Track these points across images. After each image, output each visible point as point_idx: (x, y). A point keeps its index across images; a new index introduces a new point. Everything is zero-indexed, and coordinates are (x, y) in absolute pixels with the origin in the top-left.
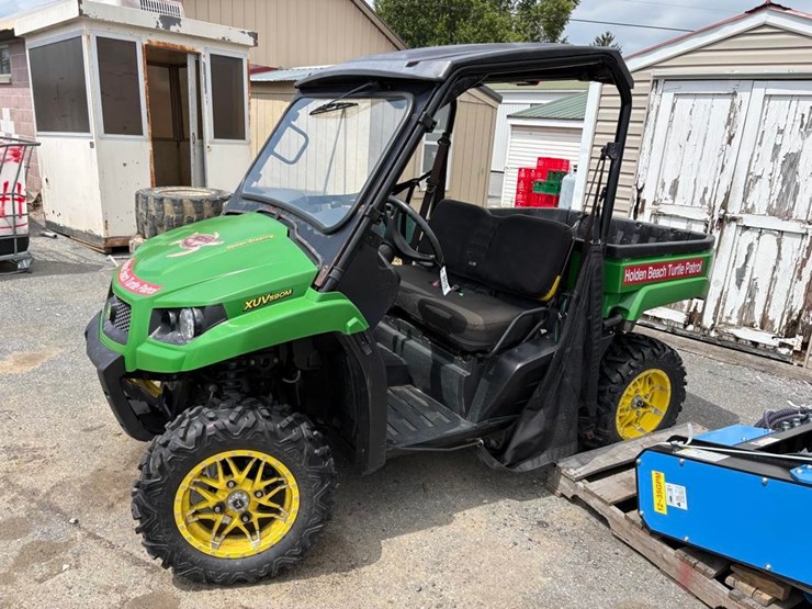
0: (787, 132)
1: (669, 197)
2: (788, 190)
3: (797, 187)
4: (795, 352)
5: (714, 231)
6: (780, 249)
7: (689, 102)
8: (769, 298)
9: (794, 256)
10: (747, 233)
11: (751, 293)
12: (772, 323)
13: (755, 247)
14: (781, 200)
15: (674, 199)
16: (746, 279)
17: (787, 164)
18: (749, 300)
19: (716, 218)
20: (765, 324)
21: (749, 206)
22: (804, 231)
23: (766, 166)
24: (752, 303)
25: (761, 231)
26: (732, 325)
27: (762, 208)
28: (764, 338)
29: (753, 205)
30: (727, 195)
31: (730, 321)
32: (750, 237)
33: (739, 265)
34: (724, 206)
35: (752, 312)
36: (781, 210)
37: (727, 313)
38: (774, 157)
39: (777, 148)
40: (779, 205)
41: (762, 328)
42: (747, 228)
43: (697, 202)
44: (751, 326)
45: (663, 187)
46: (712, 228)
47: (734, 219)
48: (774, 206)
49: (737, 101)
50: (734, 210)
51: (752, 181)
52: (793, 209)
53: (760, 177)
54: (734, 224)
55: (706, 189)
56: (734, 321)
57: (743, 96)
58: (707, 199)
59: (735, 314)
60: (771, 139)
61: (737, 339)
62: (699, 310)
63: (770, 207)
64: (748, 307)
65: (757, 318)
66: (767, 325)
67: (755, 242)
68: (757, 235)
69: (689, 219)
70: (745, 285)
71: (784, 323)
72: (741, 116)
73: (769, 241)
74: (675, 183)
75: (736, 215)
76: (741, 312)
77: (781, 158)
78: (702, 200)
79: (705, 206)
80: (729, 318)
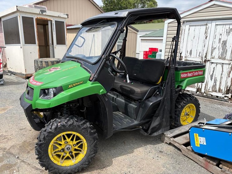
0: (223, 34)
1: (189, 55)
2: (224, 51)
3: (227, 50)
4: (229, 98)
6: (223, 68)
7: (193, 28)
8: (220, 83)
9: (227, 70)
10: (213, 64)
11: (215, 82)
12: (222, 90)
13: (215, 68)
14: (222, 54)
15: (191, 56)
16: (213, 78)
17: (223, 44)
18: (215, 84)
19: (204, 60)
20: (220, 91)
21: (213, 57)
22: (229, 63)
23: (217, 45)
24: (216, 85)
25: (217, 64)
26: (210, 92)
27: (217, 57)
28: (220, 95)
29: (214, 56)
30: (206, 54)
31: (209, 90)
32: (214, 65)
33: (211, 74)
34: (206, 57)
35: (216, 87)
36: (222, 57)
38: (219, 42)
39: (220, 39)
40: (222, 56)
41: (219, 92)
42: (213, 63)
43: (198, 56)
44: (216, 91)
45: (187, 52)
47: (209, 61)
49: (207, 26)
50: (209, 58)
51: (213, 49)
52: (226, 57)
53: (216, 48)
55: (200, 52)
56: (211, 90)
57: (209, 25)
58: (200, 55)
59: (211, 88)
60: (218, 37)
61: (212, 95)
62: (200, 87)
63: (219, 56)
64: (214, 86)
65: (218, 89)
66: (221, 91)
67: (215, 67)
68: (216, 65)
69: (196, 61)
70: (213, 80)
71: (225, 90)
72: (209, 31)
73: (219, 66)
74: (191, 51)
75: (209, 59)
76: (213, 88)
77: (221, 42)
78: (199, 55)
79: (200, 57)
80: (209, 89)
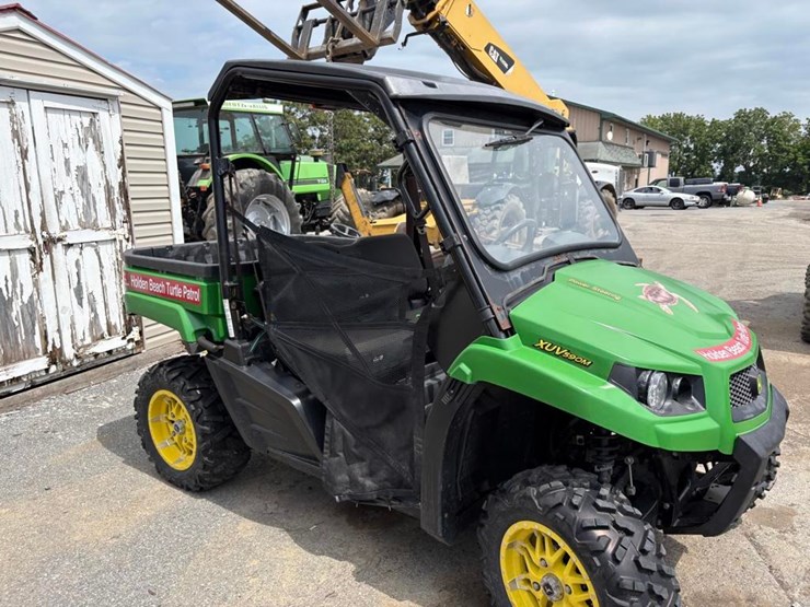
0: (70, 145)
2: (88, 202)
3: (94, 198)
4: (137, 342)
5: (44, 256)
6: (99, 259)
8: (106, 306)
10: (71, 250)
11: (92, 303)
12: (115, 326)
13: (81, 263)
14: (86, 213)
16: (85, 295)
17: (80, 178)
18: (93, 315)
19: (41, 242)
20: (111, 330)
21: (64, 223)
22: (113, 237)
23: (69, 183)
24: (96, 316)
25: (81, 246)
26: (89, 345)
27: (74, 223)
28: (116, 343)
29: (67, 222)
30: (43, 214)
31: (86, 343)
32: (73, 253)
33: (75, 285)
34: (44, 227)
35: (99, 325)
36: (89, 223)
37: (80, 336)
38: (68, 171)
39: (67, 162)
40: (85, 217)
41: (110, 335)
42: (70, 245)
43: (12, 230)
44: (103, 337)
46: (41, 253)
47: (60, 240)
48: (83, 220)
49: (18, 111)
50: (55, 231)
51: (59, 196)
52: (96, 219)
53: (63, 192)
54: (59, 245)
55: (16, 212)
56: (88, 340)
57: (21, 106)
58: (21, 222)
59: (87, 333)
60: (59, 152)
61: (96, 355)
62: (58, 346)
63: (80, 220)
64: (94, 323)
65: (104, 328)
66: (113, 331)
67: (80, 257)
68: (78, 250)
69: (9, 251)
70: (85, 301)
71: (123, 323)
72: (27, 127)
73: (89, 251)
75: (58, 234)
76: (91, 330)
77: (74, 173)
78: (17, 225)
79: (23, 232)
80: (82, 340)
